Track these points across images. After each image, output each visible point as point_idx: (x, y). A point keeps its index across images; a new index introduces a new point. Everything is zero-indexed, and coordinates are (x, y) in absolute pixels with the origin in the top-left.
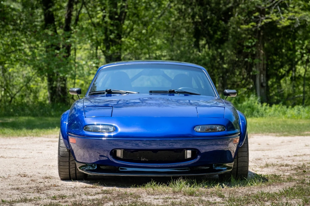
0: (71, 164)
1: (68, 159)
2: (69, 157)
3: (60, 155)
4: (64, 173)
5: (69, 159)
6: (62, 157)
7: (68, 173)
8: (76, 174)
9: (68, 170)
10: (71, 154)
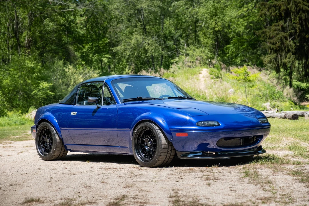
0: (168, 154)
4: (161, 161)
6: (163, 149)
7: (163, 162)
8: (167, 162)
9: (164, 159)
10: (169, 146)
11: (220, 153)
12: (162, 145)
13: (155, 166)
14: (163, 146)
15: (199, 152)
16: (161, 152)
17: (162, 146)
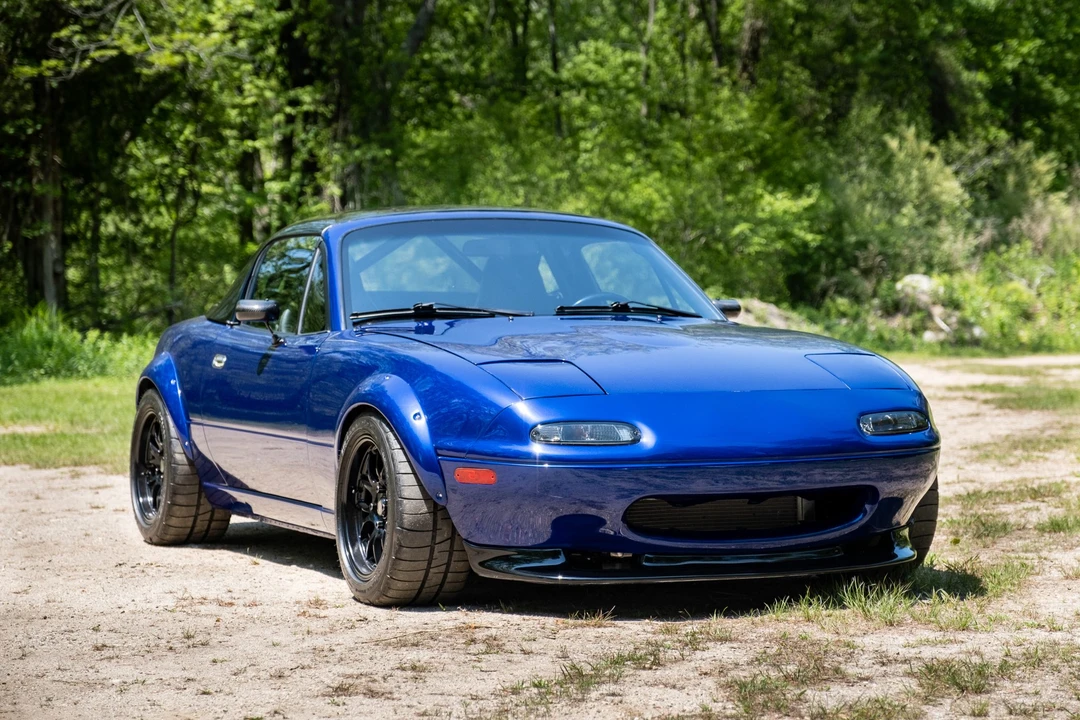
0: (436, 553)
1: (427, 538)
2: (435, 529)
3: (405, 526)
4: (407, 584)
5: (434, 538)
6: (410, 533)
7: (419, 585)
8: (442, 585)
9: (421, 574)
10: (439, 522)
11: (648, 560)
12: (402, 513)
13: (384, 600)
14: (407, 520)
15: (555, 555)
16: (401, 546)
17: (402, 519)
